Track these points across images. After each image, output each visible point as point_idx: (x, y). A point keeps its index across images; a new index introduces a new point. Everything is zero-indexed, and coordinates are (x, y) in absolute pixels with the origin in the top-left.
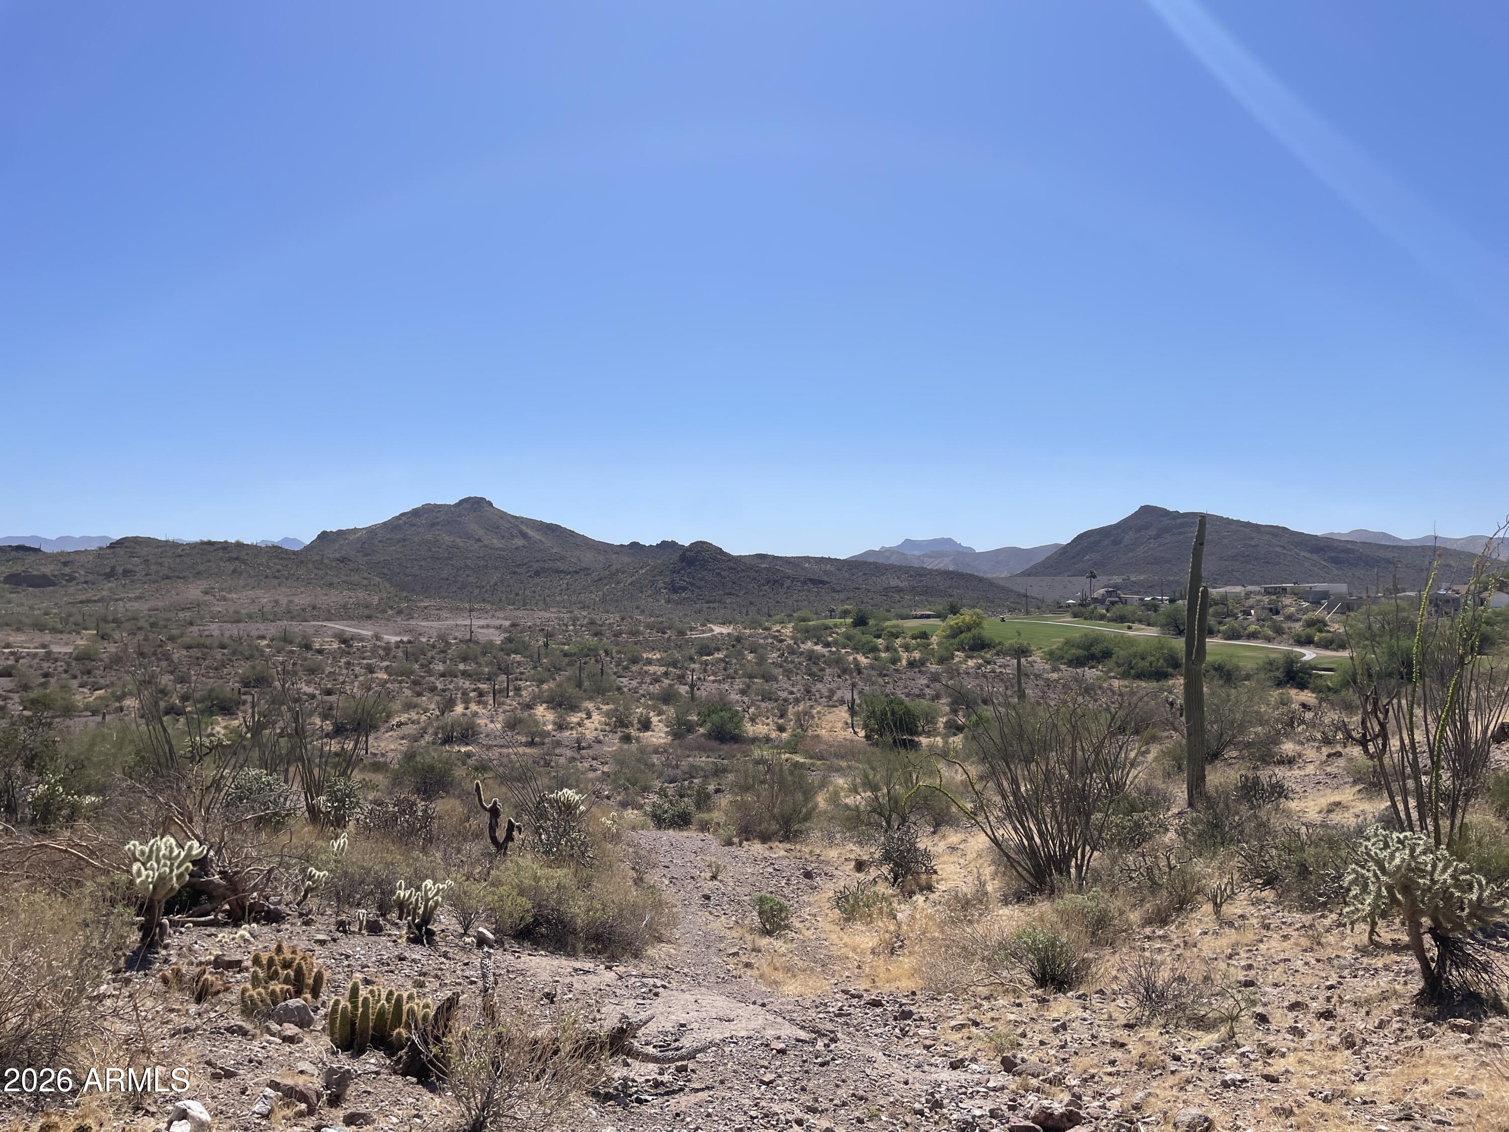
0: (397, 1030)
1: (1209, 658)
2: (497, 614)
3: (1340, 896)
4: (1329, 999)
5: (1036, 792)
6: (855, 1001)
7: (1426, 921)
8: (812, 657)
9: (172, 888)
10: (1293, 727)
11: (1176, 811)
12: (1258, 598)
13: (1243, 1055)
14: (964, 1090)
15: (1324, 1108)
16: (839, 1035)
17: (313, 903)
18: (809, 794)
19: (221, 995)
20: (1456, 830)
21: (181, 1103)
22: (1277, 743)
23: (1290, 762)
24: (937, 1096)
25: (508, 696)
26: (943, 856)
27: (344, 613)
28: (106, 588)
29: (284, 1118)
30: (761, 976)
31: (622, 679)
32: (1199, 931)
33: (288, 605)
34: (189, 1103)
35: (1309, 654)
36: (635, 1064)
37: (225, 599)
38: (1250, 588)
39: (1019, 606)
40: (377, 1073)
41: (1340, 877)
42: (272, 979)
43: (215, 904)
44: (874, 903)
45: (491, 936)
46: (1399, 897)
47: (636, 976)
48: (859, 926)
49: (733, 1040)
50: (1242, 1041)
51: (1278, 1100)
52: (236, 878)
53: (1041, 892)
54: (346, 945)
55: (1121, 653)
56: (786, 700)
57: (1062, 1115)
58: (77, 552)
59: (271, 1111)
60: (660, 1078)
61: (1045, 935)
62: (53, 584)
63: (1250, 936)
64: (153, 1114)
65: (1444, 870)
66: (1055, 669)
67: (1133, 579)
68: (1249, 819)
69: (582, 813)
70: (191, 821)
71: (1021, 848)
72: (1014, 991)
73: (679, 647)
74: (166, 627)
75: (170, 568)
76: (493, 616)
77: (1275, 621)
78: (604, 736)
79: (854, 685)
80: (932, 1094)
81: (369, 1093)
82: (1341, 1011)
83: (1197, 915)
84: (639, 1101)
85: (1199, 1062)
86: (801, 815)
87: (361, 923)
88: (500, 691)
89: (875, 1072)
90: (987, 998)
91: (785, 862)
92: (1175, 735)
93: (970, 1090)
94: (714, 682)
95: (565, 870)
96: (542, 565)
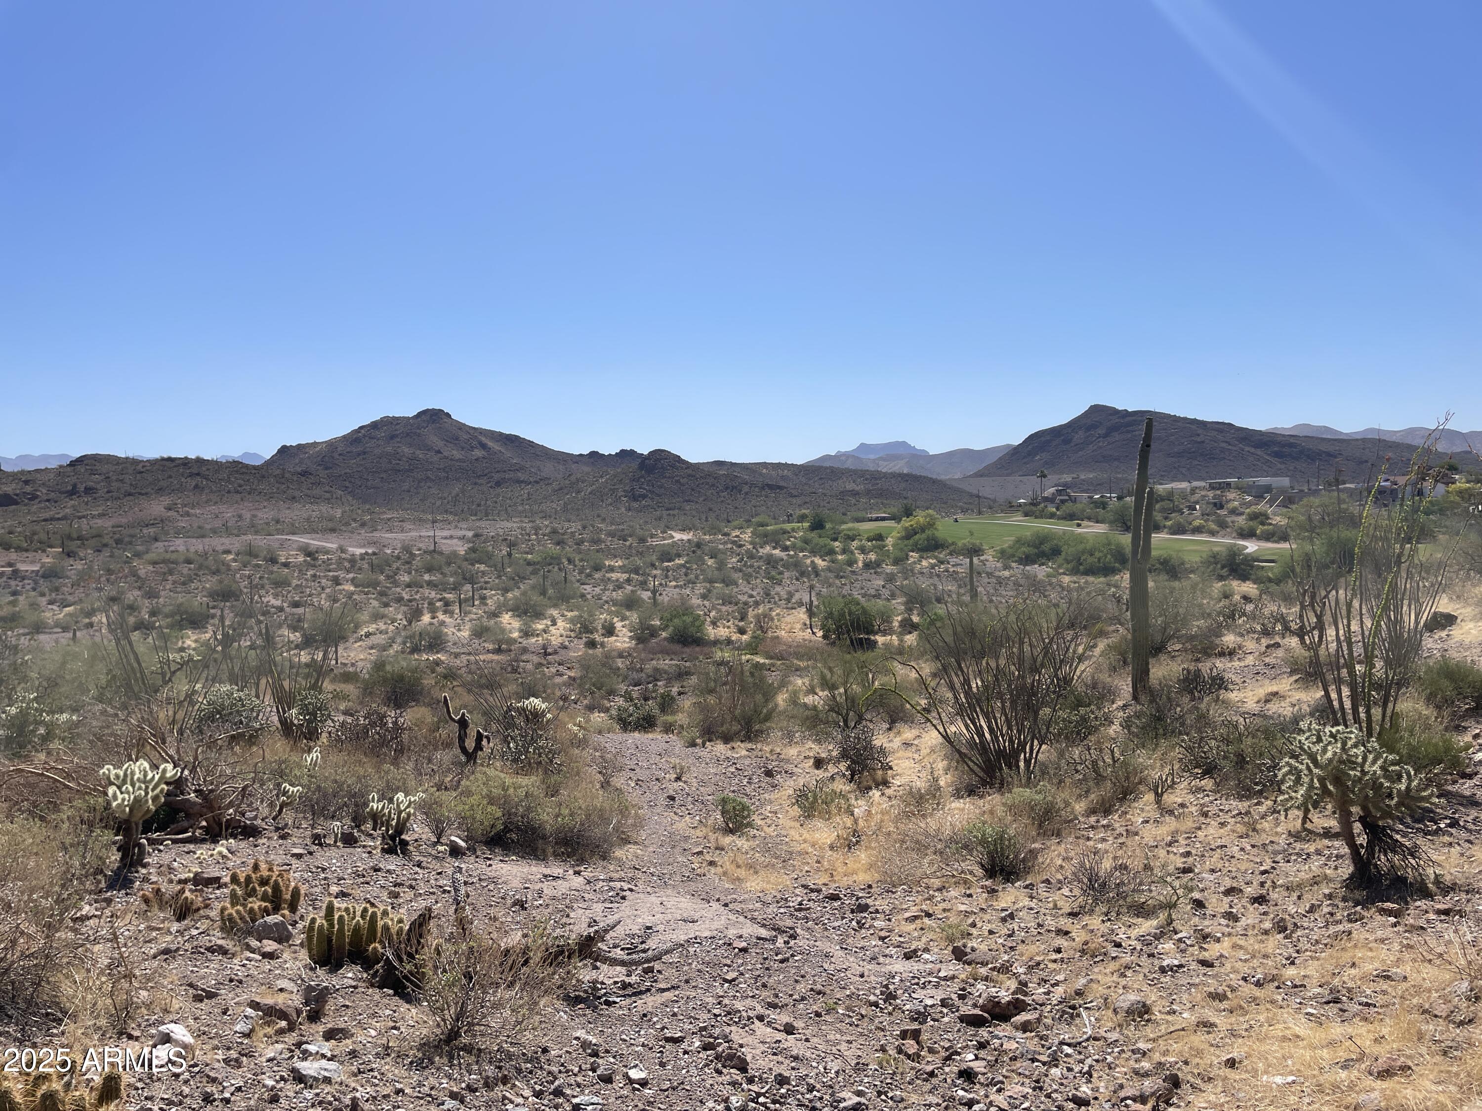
0: (372, 946)
1: (1154, 553)
2: (460, 525)
3: (1276, 786)
4: (1262, 884)
5: (986, 687)
6: (814, 896)
7: (1355, 810)
8: (771, 561)
9: (148, 810)
10: (1234, 619)
11: (1120, 703)
12: (1203, 493)
13: (1180, 940)
14: (916, 980)
15: (1257, 992)
16: (799, 931)
17: (288, 817)
18: (769, 694)
19: (201, 912)
20: (1388, 719)
21: (164, 1027)
22: (1219, 635)
23: (1231, 653)
24: (891, 987)
25: (474, 605)
26: (898, 751)
27: (308, 526)
28: (69, 506)
29: (265, 1036)
30: (725, 874)
31: (585, 587)
32: (1141, 820)
33: (251, 520)
34: (172, 1026)
35: (1251, 547)
36: (604, 967)
37: (188, 514)
38: (1196, 484)
39: (971, 507)
40: (355, 987)
41: (1275, 767)
42: (250, 896)
43: (192, 822)
44: (833, 801)
45: (463, 844)
46: (1331, 788)
47: (603, 880)
48: (819, 823)
49: (695, 940)
50: (1179, 927)
51: (1213, 986)
52: (212, 796)
53: (992, 786)
54: (322, 857)
55: (1069, 551)
56: (746, 603)
57: (1009, 1003)
58: (37, 471)
59: (252, 1031)
60: (627, 980)
61: (993, 829)
62: (16, 503)
63: (1189, 824)
64: (137, 1039)
65: (1374, 762)
66: (1006, 567)
67: (1083, 477)
68: (1190, 711)
69: (548, 721)
70: (164, 743)
71: (971, 744)
72: (965, 883)
73: (641, 554)
74: (130, 543)
75: (131, 485)
76: (456, 527)
77: (1219, 516)
78: (570, 641)
79: (812, 587)
80: (886, 986)
81: (347, 1007)
82: (1274, 896)
83: (1139, 804)
84: (608, 1003)
85: (1138, 948)
86: (762, 716)
87: (336, 835)
88: (466, 600)
89: (832, 967)
90: (939, 890)
91: (747, 762)
92: (1121, 629)
93: (923, 980)
94: (675, 587)
95: (534, 778)
96: (502, 475)
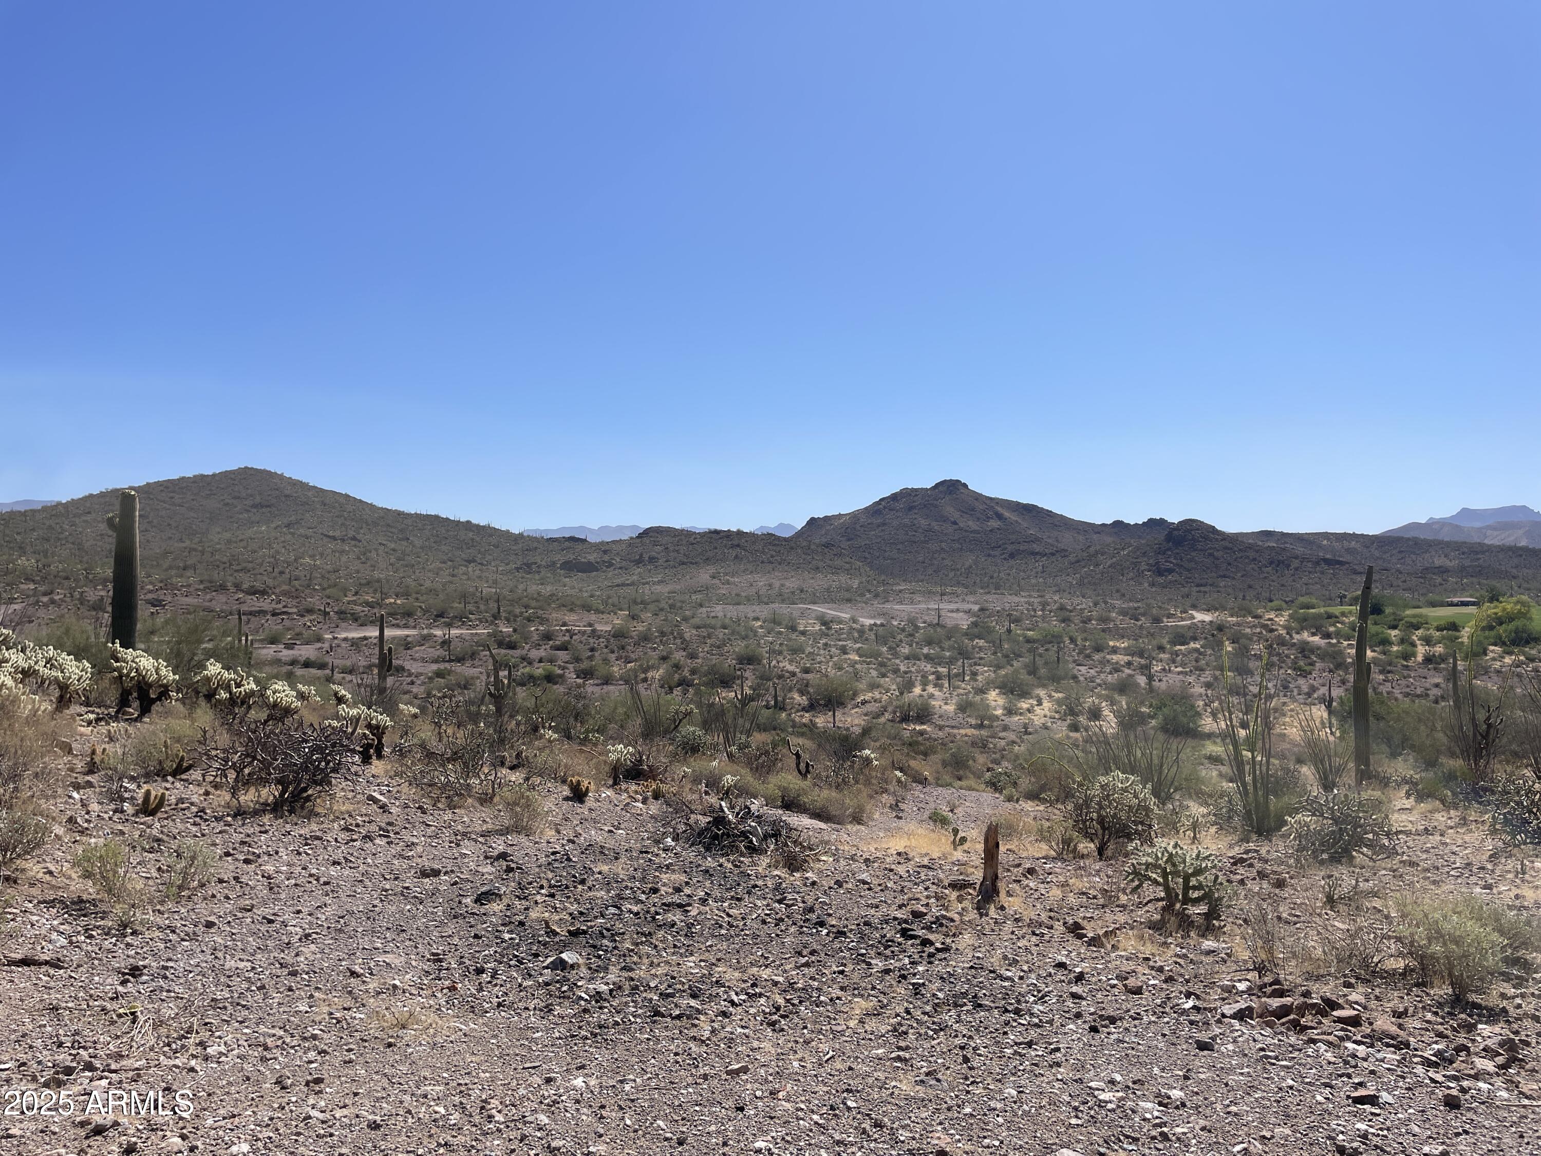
2: (967, 599)
8: (1305, 650)
25: (964, 680)
27: (828, 597)
28: (636, 573)
31: (1080, 668)
33: (780, 589)
37: (728, 583)
58: (613, 542)
62: (597, 570)
73: (1151, 635)
74: (681, 608)
75: (684, 555)
76: (964, 600)
78: (1052, 723)
88: (957, 675)
94: (1179, 673)
96: (1016, 547)
